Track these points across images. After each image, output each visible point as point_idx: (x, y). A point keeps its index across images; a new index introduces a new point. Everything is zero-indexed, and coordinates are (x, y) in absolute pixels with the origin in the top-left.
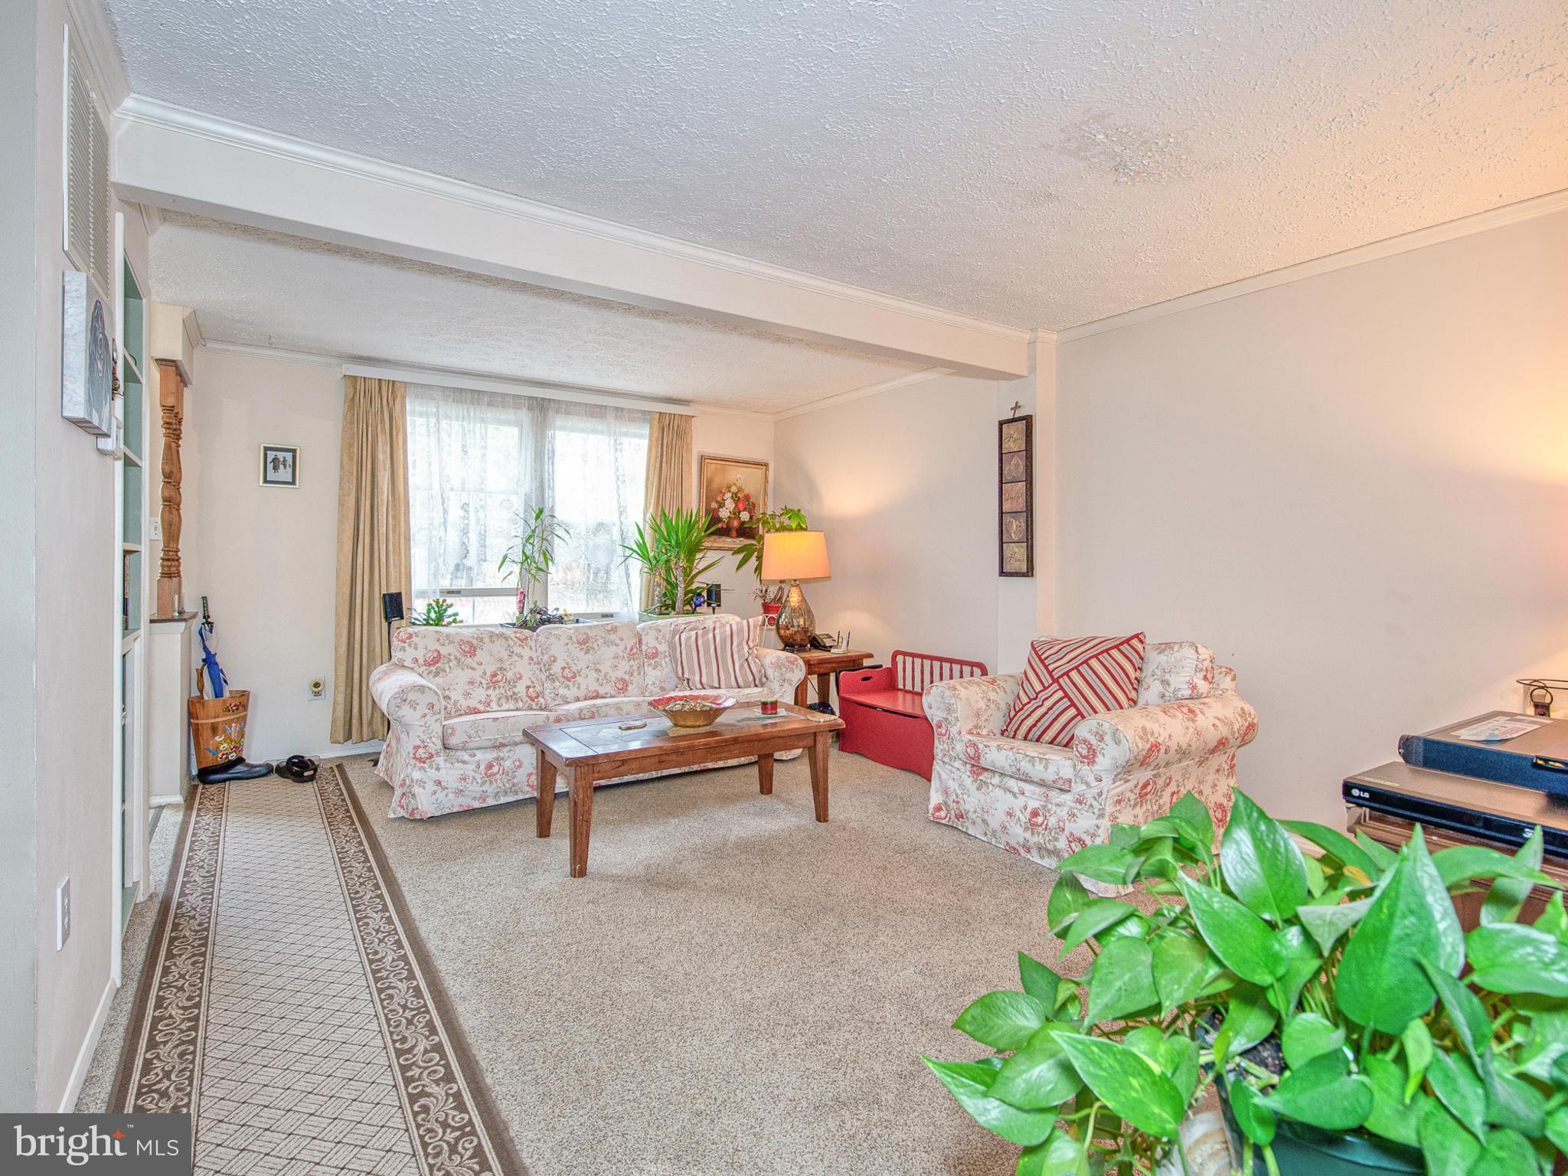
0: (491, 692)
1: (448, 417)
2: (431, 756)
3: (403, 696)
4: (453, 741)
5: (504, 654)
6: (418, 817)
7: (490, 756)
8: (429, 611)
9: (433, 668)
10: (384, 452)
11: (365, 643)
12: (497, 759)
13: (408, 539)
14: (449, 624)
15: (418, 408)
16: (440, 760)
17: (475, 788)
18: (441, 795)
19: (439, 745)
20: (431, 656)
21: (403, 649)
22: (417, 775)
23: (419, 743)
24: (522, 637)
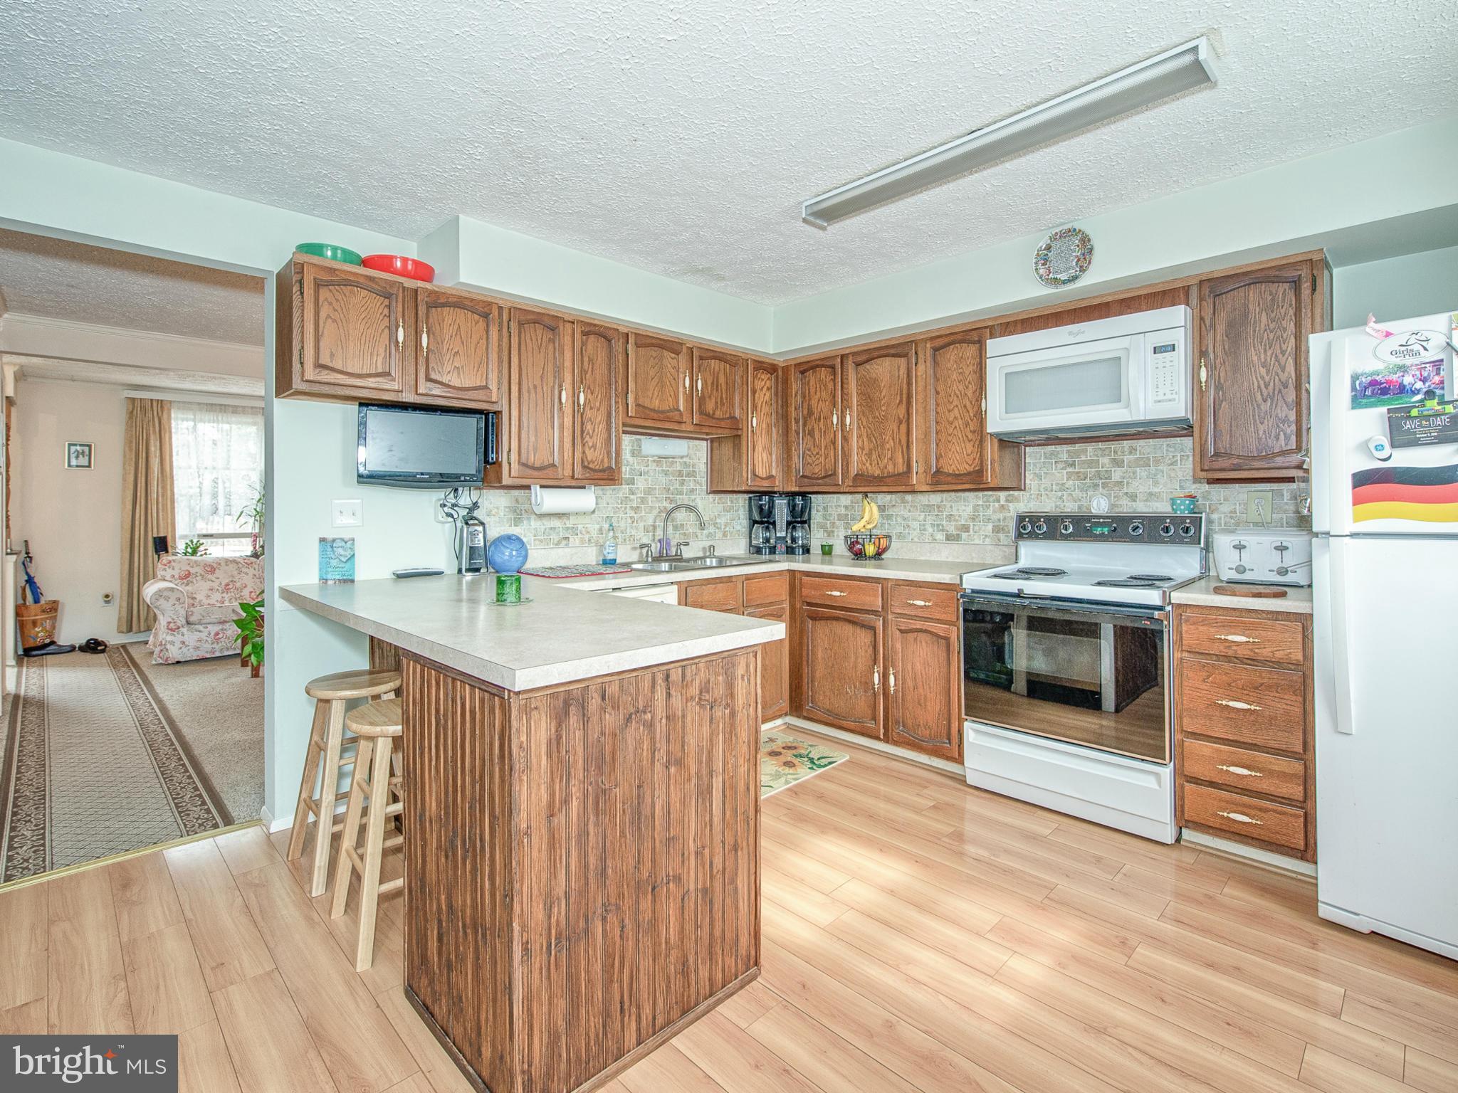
0: (224, 595)
1: (201, 421)
2: (179, 628)
3: (159, 594)
4: (192, 619)
5: (235, 573)
6: (170, 662)
7: (217, 628)
8: (186, 548)
9: (185, 581)
10: (155, 446)
11: (142, 566)
12: (222, 630)
13: (173, 502)
14: (201, 555)
15: (180, 416)
16: (184, 630)
17: (208, 646)
18: (184, 650)
19: (184, 621)
20: (183, 574)
21: (165, 570)
22: (169, 638)
23: (170, 620)
24: (249, 562)
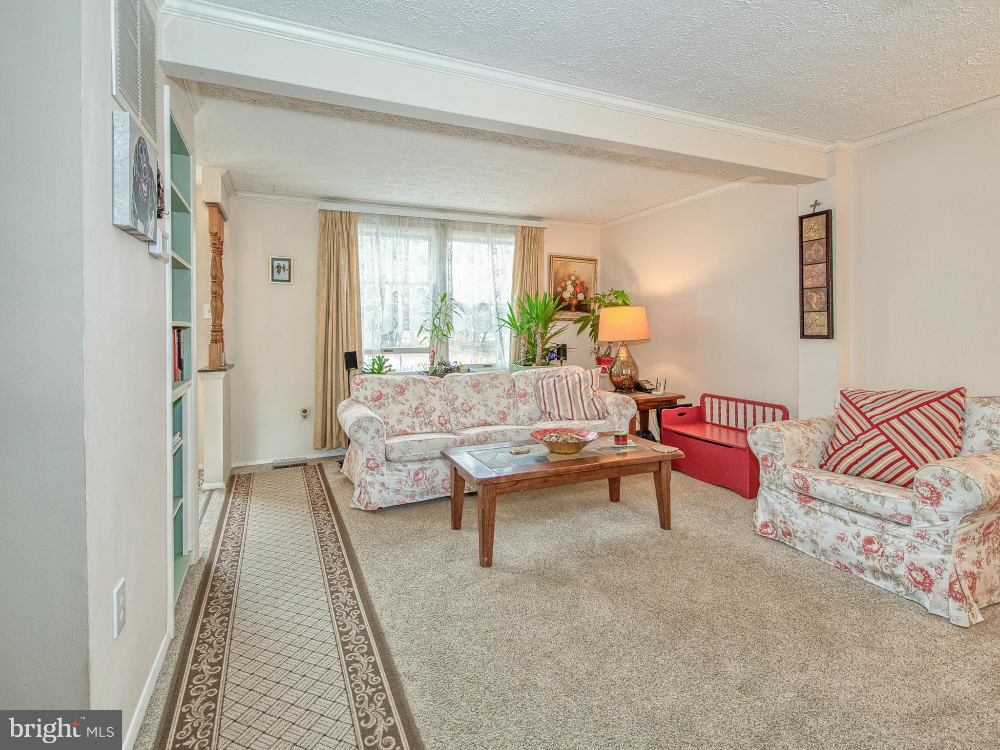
0: (415, 420)
1: (384, 235)
2: (378, 467)
3: (359, 424)
4: (392, 456)
5: (423, 394)
6: (370, 509)
7: (414, 467)
8: (373, 364)
9: (377, 403)
10: (344, 259)
11: (334, 384)
12: (422, 469)
13: (359, 316)
14: (386, 372)
15: (365, 230)
16: (384, 469)
17: (408, 489)
18: (385, 493)
19: (383, 459)
20: (376, 394)
21: (358, 390)
22: (369, 479)
23: (370, 457)
24: (435, 382)
